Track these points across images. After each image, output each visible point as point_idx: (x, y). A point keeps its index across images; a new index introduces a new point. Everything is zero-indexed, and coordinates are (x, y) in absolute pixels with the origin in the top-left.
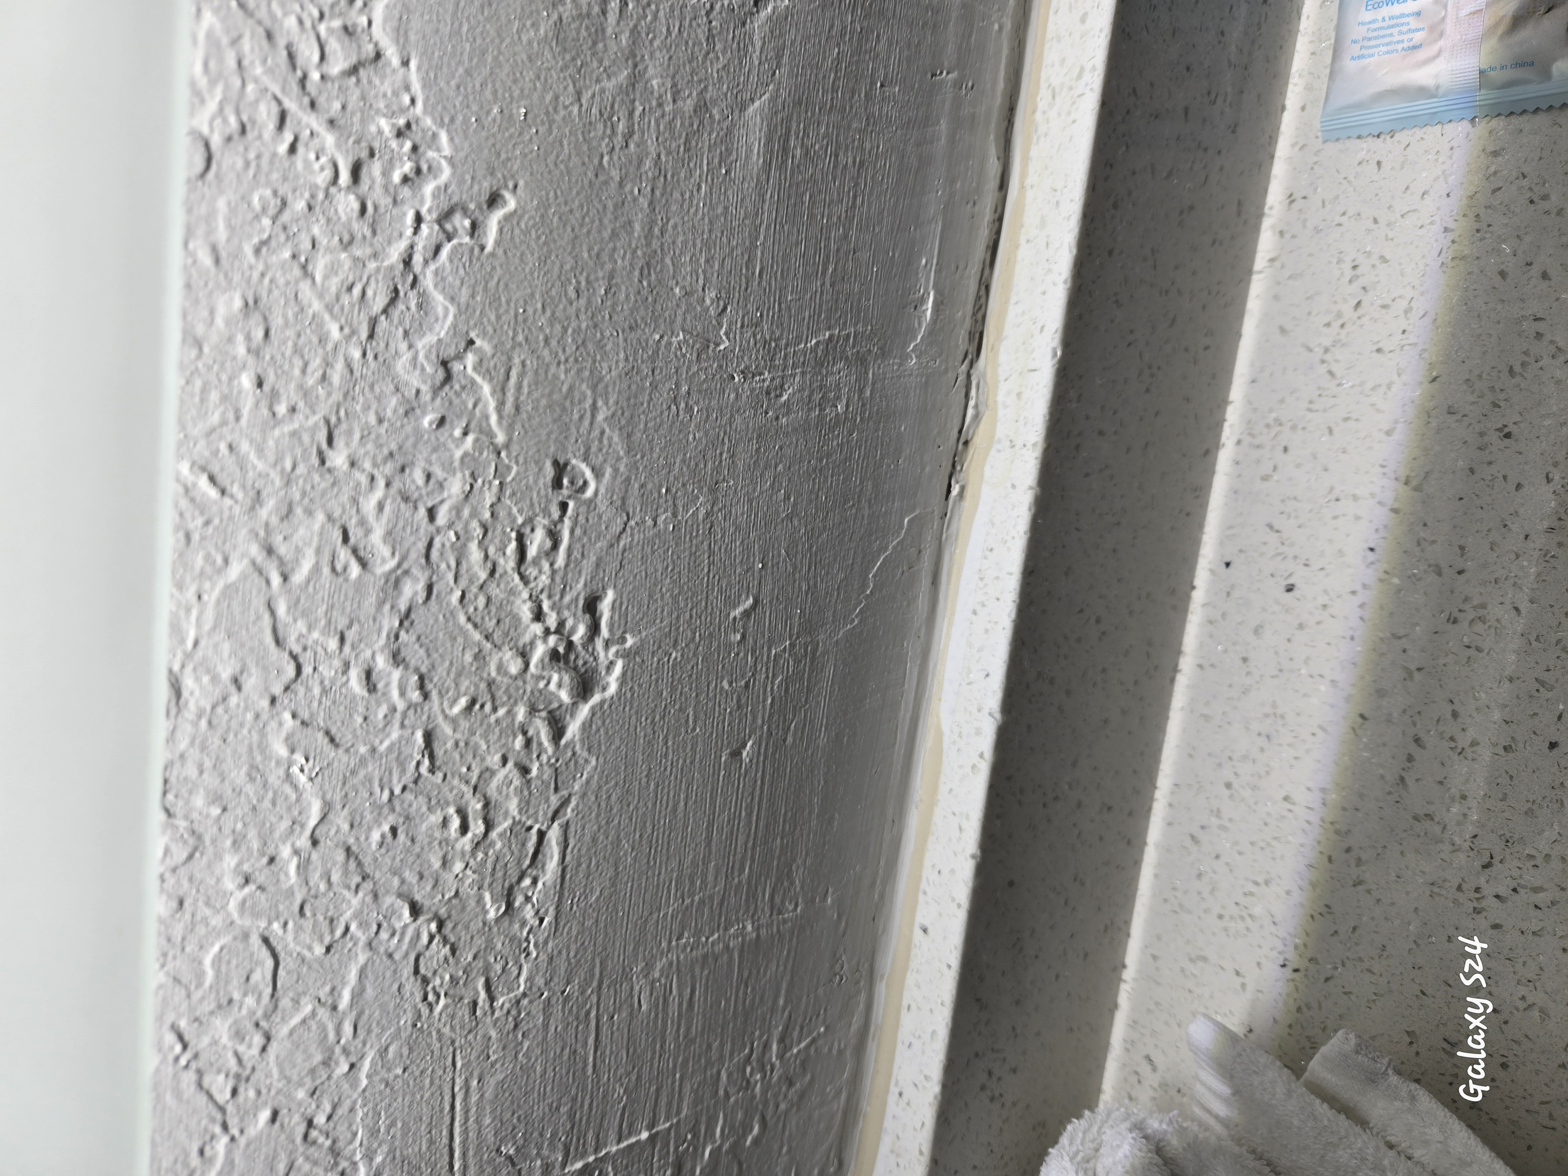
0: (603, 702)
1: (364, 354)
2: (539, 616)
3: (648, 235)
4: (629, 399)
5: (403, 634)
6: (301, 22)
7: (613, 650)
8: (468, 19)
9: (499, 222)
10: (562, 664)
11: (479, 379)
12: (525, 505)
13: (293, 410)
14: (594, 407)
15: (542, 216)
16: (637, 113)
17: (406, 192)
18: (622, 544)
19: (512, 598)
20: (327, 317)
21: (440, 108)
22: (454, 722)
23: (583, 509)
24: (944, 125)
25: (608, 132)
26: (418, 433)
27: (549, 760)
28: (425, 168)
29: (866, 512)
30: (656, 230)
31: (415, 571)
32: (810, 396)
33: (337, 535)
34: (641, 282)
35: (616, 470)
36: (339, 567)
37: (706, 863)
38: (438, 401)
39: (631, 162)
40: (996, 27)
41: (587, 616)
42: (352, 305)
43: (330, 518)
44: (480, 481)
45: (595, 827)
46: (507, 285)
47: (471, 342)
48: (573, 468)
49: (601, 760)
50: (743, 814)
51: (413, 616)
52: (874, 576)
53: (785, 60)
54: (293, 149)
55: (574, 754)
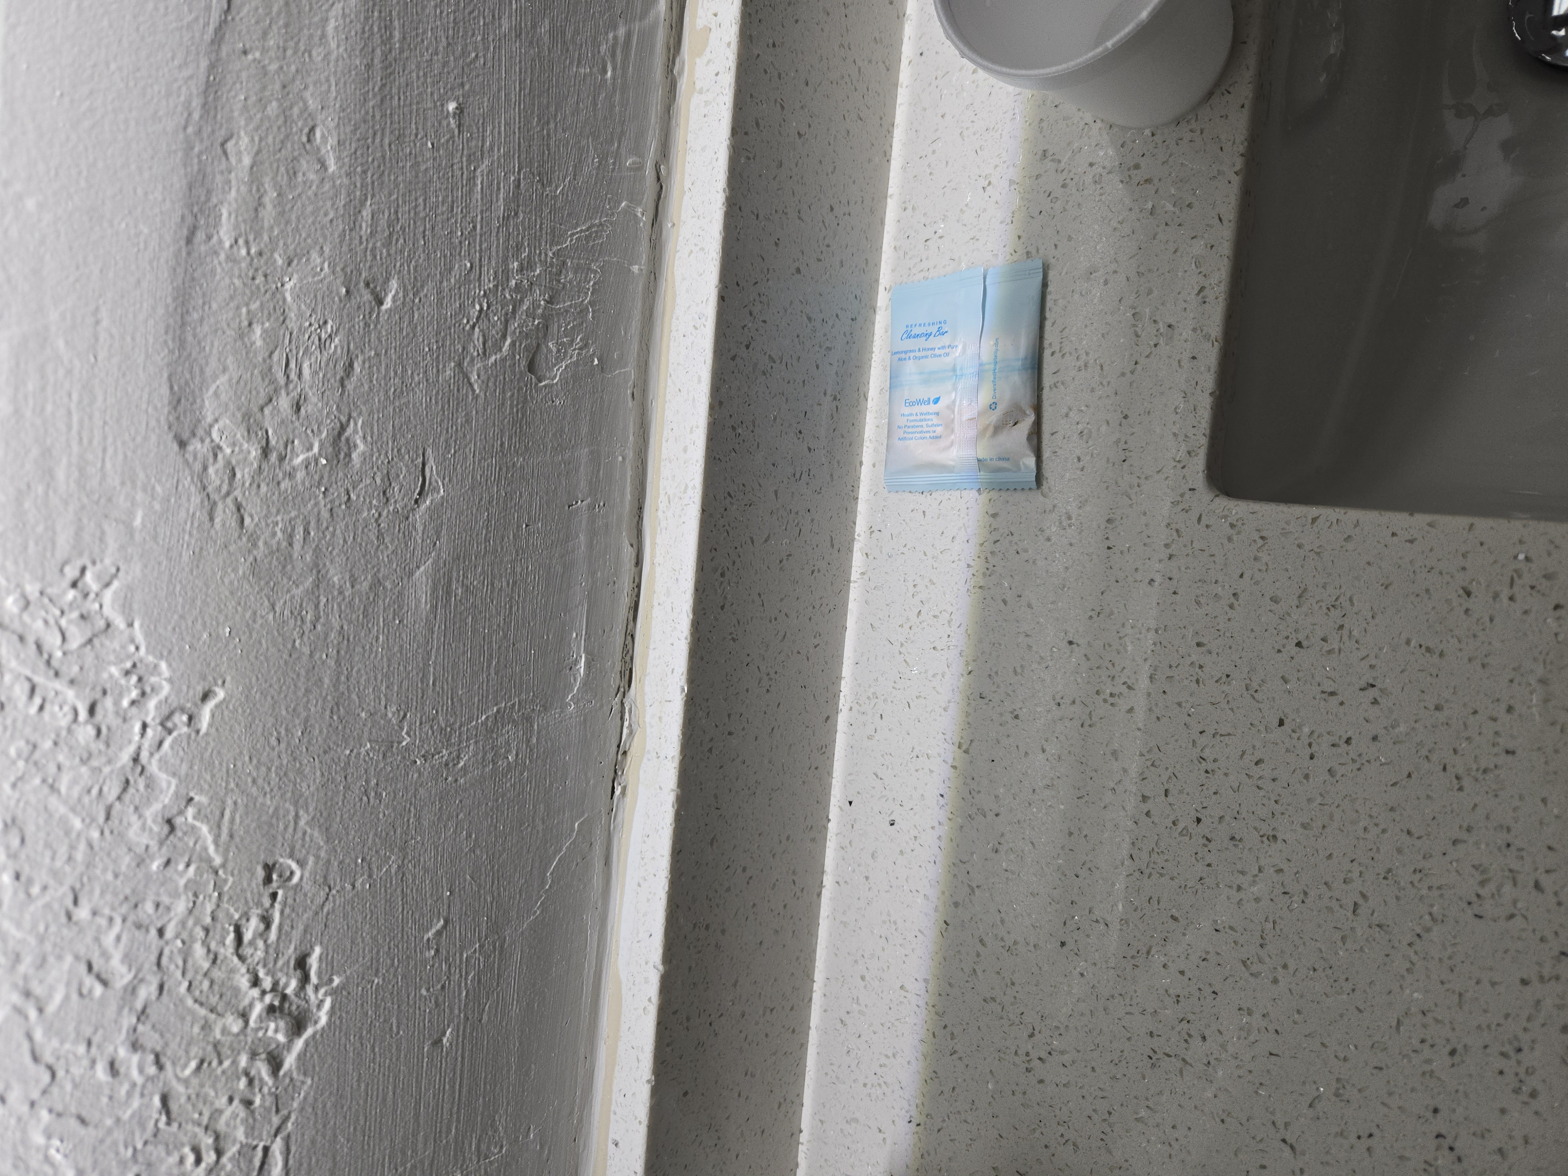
0: (314, 1036)
1: (102, 833)
2: (256, 982)
3: (336, 684)
4: (326, 803)
5: (140, 1028)
6: (46, 622)
7: (322, 991)
8: (180, 582)
9: (212, 711)
10: (277, 1014)
11: (198, 824)
12: (241, 904)
13: (45, 888)
14: (297, 817)
15: (247, 696)
16: (322, 604)
17: (134, 710)
18: (325, 910)
19: (232, 975)
20: (71, 815)
21: (159, 647)
22: (186, 1082)
23: (291, 893)
24: (582, 537)
25: (299, 623)
26: (148, 877)
27: (270, 1089)
28: (148, 689)
29: (540, 828)
30: (343, 678)
31: (149, 977)
32: (483, 758)
33: (83, 968)
34: (331, 717)
35: (317, 857)
36: (85, 991)
37: (415, 1135)
38: (164, 849)
39: (318, 639)
40: (620, 459)
41: (298, 972)
42: (91, 802)
43: (77, 958)
44: (201, 897)
45: (314, 1132)
46: (219, 752)
47: (191, 799)
48: (281, 865)
49: (316, 1079)
50: (447, 1087)
51: (148, 1011)
52: (552, 874)
53: (444, 532)
54: (41, 708)
55: (292, 1080)
